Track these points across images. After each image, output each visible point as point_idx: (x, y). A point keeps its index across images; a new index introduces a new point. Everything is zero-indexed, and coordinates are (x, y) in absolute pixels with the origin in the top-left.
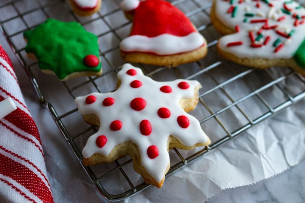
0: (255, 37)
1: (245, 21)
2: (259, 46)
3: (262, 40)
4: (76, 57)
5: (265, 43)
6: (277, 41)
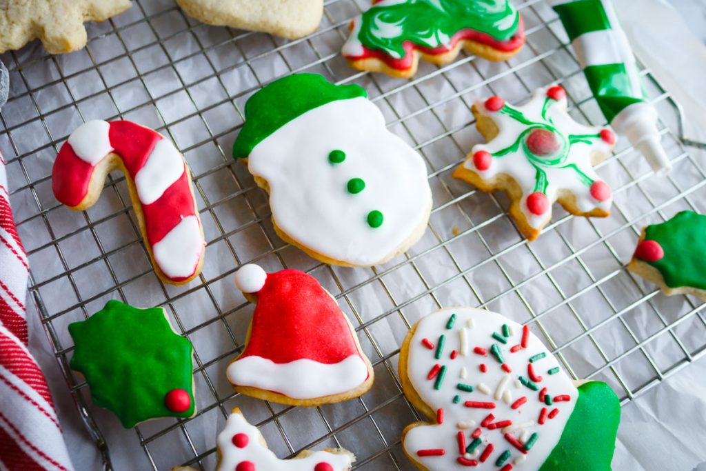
0: (467, 442)
1: (455, 399)
2: (472, 463)
3: (478, 451)
5: (483, 458)
6: (503, 456)
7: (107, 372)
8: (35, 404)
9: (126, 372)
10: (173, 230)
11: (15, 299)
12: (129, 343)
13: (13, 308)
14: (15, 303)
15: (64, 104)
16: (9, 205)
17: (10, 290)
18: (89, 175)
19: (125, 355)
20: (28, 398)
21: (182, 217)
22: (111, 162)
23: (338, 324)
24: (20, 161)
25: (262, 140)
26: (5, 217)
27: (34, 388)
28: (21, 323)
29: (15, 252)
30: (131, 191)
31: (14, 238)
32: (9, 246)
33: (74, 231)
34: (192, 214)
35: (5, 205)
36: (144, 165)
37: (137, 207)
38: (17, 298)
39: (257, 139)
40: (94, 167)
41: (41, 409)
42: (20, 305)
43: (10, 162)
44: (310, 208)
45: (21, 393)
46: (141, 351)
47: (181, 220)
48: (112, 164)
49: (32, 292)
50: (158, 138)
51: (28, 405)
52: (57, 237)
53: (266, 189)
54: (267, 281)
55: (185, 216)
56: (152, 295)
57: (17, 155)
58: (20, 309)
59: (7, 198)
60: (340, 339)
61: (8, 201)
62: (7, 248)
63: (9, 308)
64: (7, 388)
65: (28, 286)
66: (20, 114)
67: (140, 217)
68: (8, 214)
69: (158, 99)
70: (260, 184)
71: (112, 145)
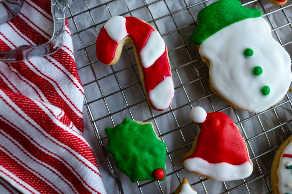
4: (147, 170)
7: (125, 157)
8: (90, 168)
9: (135, 158)
10: (160, 84)
11: (78, 110)
12: (136, 144)
13: (77, 114)
14: (78, 112)
15: (100, 4)
16: (74, 61)
17: (76, 106)
18: (115, 48)
19: (134, 150)
20: (86, 165)
21: (164, 77)
22: (127, 40)
23: (241, 145)
24: (79, 34)
25: (209, 37)
26: (73, 69)
27: (89, 160)
28: (81, 120)
29: (78, 87)
30: (137, 58)
31: (77, 79)
32: (75, 84)
33: (106, 75)
34: (169, 75)
35: (73, 62)
36: (145, 46)
37: (140, 68)
38: (79, 109)
39: (205, 36)
40: (118, 44)
41: (93, 170)
42: (80, 112)
43: (74, 34)
44: (232, 80)
45: (84, 163)
46: (142, 148)
47: (163, 79)
48: (127, 42)
49: (86, 106)
50: (152, 30)
51: (87, 168)
52: (98, 78)
53: (207, 64)
54: (207, 117)
55: (166, 77)
56: (143, 110)
57: (77, 31)
58: (81, 114)
59: (73, 57)
60: (242, 153)
61: (74, 59)
62: (74, 85)
63: (76, 114)
64: (77, 160)
65: (84, 103)
66: (78, 6)
67: (141, 73)
68: (74, 66)
69: (150, 4)
70: (204, 60)
71: (128, 32)
